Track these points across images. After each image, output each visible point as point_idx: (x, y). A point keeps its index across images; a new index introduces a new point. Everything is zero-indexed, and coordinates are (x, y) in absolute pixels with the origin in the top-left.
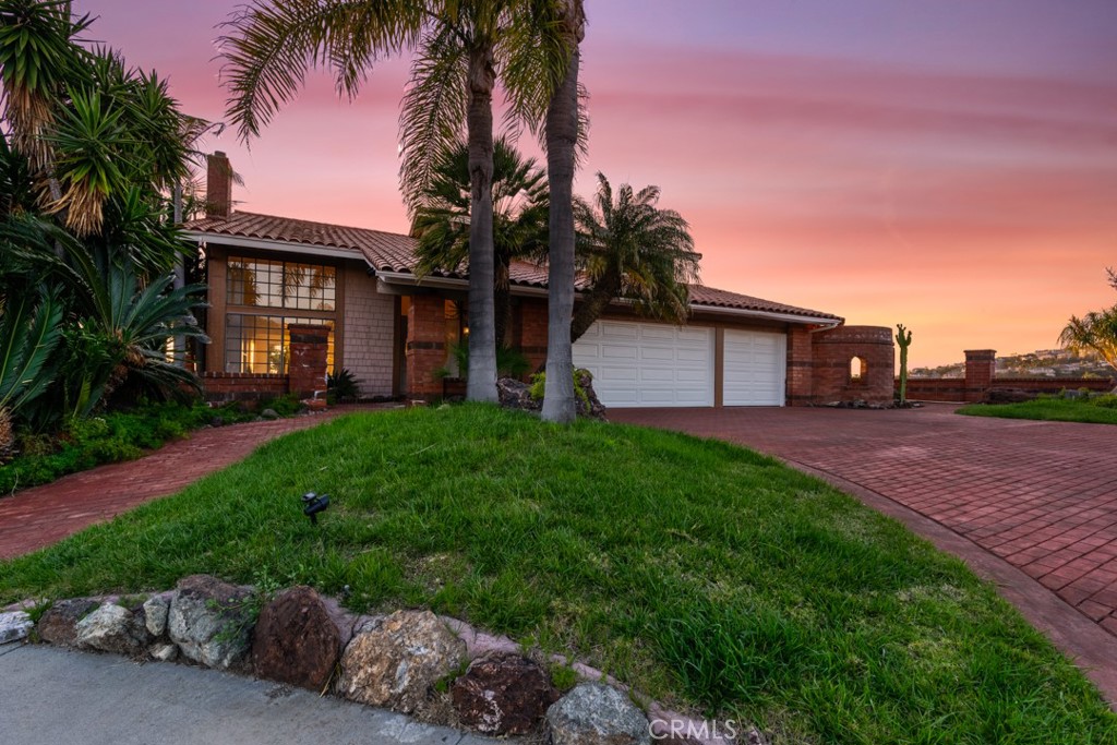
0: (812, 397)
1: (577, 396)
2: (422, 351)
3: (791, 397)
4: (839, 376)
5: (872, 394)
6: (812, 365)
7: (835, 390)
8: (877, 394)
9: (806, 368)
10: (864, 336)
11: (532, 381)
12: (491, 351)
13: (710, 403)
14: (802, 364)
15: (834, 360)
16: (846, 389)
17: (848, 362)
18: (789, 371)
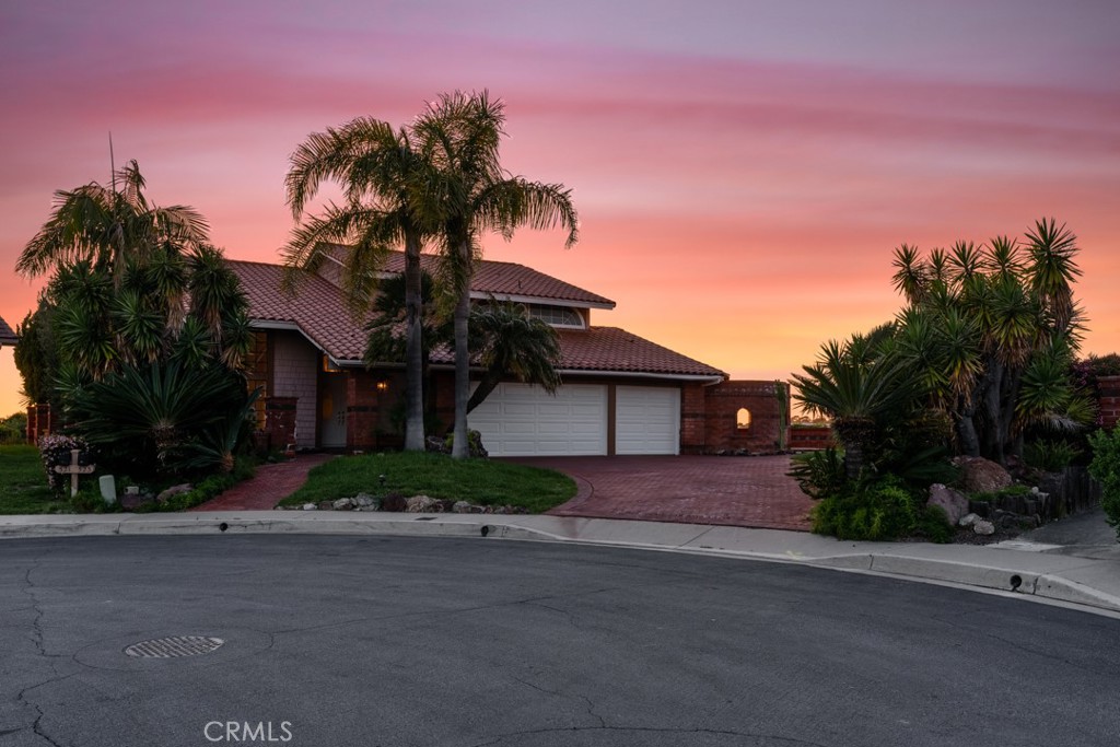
0: (705, 447)
1: (470, 446)
2: (362, 414)
3: (683, 445)
4: (727, 427)
5: (758, 443)
6: (705, 416)
7: (725, 440)
8: (761, 443)
9: (699, 419)
10: (749, 390)
11: (446, 438)
12: (421, 419)
13: (602, 451)
14: (695, 416)
15: (724, 412)
16: (733, 439)
17: (736, 413)
18: (682, 422)
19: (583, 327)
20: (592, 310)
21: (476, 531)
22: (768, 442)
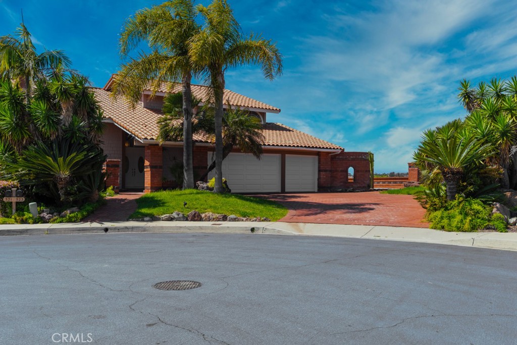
1: (223, 186)
2: (154, 169)
4: (343, 177)
5: (359, 185)
6: (331, 171)
7: (342, 184)
8: (361, 186)
9: (328, 173)
10: (354, 157)
11: (208, 182)
13: (278, 189)
14: (325, 171)
15: (341, 169)
16: (346, 183)
17: (348, 169)
18: (319, 174)
19: (262, 123)
20: (267, 113)
21: (248, 230)
22: (363, 185)
